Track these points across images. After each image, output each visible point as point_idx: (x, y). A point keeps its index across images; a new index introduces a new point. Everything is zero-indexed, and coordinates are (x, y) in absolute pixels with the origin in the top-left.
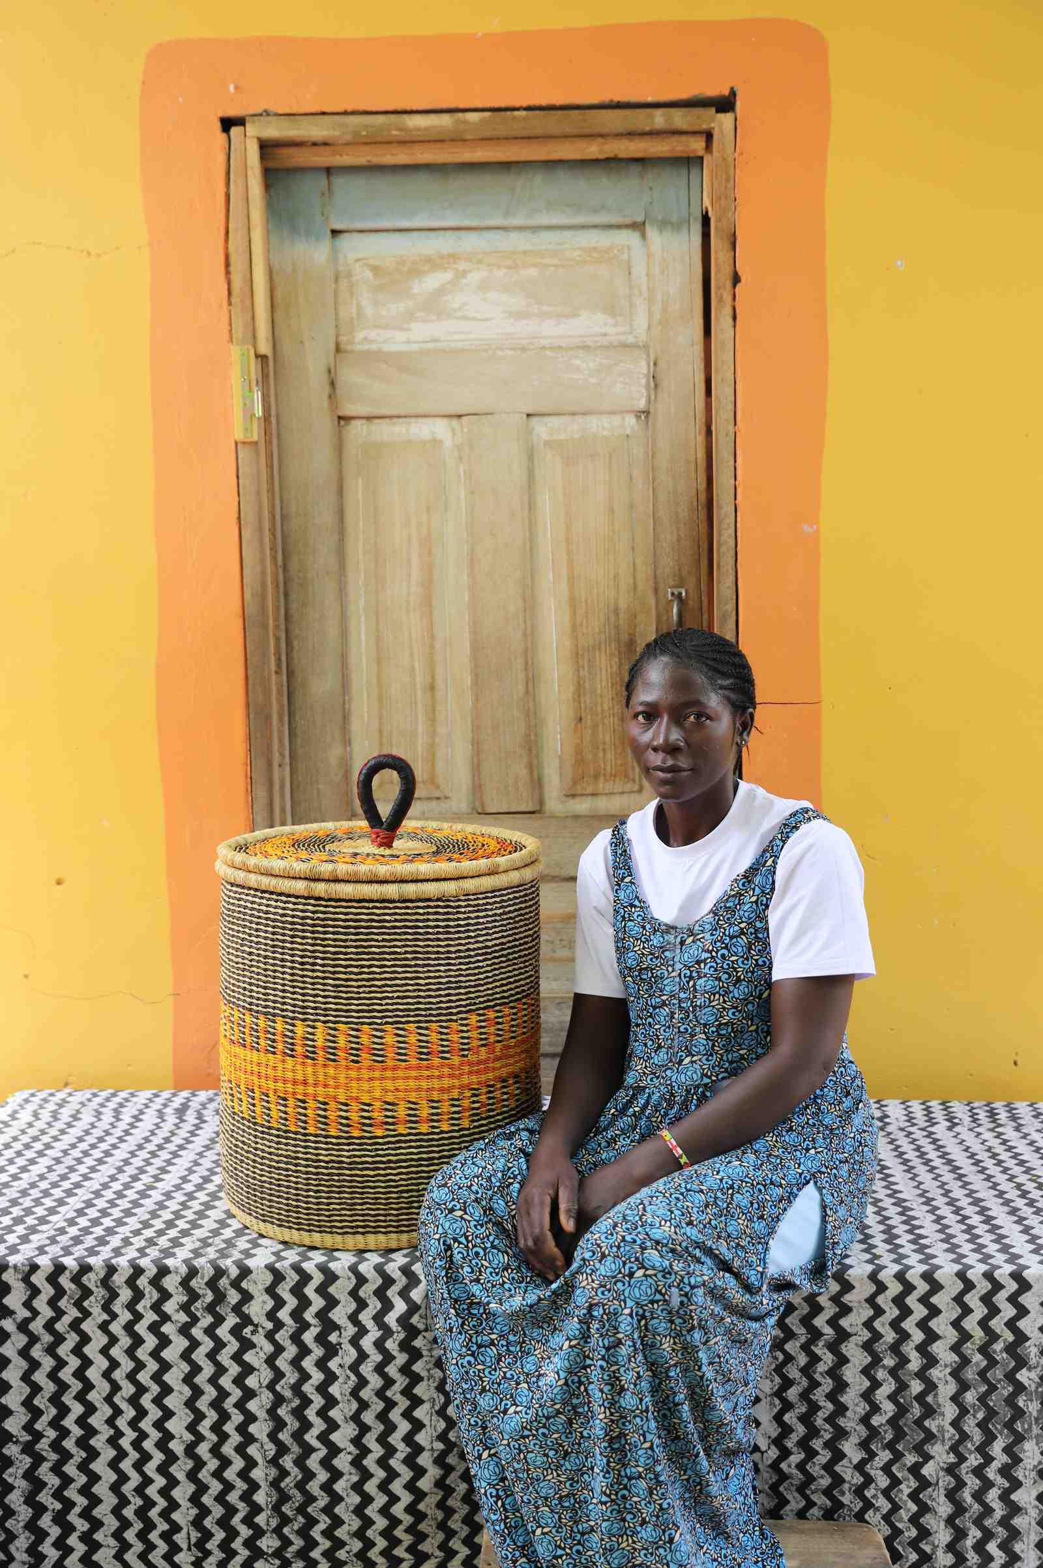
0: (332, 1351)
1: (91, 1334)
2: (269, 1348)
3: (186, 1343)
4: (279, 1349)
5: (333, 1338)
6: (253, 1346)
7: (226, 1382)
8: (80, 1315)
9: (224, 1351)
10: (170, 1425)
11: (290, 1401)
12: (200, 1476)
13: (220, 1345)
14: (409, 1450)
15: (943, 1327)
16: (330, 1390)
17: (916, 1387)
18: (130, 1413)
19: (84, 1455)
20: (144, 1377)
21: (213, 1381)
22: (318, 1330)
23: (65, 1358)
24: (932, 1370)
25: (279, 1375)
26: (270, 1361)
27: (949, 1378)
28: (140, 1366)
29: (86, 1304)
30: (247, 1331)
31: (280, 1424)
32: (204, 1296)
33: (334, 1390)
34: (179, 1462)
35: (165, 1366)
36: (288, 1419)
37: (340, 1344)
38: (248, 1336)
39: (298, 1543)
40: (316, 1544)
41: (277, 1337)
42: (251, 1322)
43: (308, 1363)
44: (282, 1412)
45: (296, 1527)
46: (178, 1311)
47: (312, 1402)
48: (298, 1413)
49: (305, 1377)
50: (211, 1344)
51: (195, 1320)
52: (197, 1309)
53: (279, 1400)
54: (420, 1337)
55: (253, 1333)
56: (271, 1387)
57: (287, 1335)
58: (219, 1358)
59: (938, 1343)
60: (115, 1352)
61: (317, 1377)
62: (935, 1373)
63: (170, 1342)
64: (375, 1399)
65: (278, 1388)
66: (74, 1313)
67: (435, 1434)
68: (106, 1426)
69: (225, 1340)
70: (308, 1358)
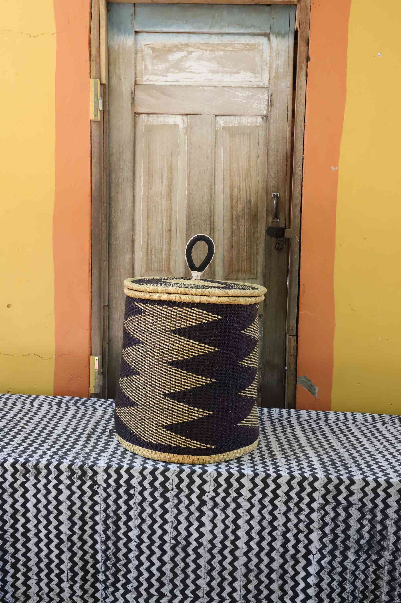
0: (131, 497)
1: (29, 488)
2: (104, 495)
3: (69, 493)
4: (109, 496)
5: (132, 492)
6: (98, 493)
7: (86, 508)
8: (25, 480)
9: (85, 496)
10: (61, 528)
11: (112, 518)
12: (74, 549)
13: (84, 493)
14: (160, 542)
15: (392, 503)
16: (130, 513)
17: (379, 527)
18: (44, 522)
19: (25, 540)
20: (50, 507)
21: (81, 508)
22: (125, 488)
23: (18, 499)
24: (386, 521)
25: (108, 506)
26: (105, 500)
27: (393, 524)
28: (49, 502)
29: (27, 475)
30: (96, 487)
31: (107, 527)
32: (78, 473)
33: (131, 513)
34: (65, 543)
35: (60, 503)
36: (111, 525)
37: (134, 494)
38: (96, 489)
39: (112, 579)
40: (119, 580)
41: (108, 490)
42: (97, 484)
43: (120, 502)
44: (108, 522)
45: (111, 572)
46: (66, 479)
47: (121, 518)
48: (115, 523)
49: (119, 507)
50: (80, 493)
51: (73, 483)
52: (74, 478)
53: (108, 517)
54: (169, 493)
55: (98, 488)
56: (105, 511)
57: (112, 490)
58: (83, 498)
59: (390, 509)
60: (39, 496)
61: (124, 508)
62: (387, 522)
63: (62, 492)
64: (148, 518)
65: (108, 512)
66: (22, 479)
67: (172, 536)
68: (34, 528)
69: (86, 491)
70: (121, 500)
